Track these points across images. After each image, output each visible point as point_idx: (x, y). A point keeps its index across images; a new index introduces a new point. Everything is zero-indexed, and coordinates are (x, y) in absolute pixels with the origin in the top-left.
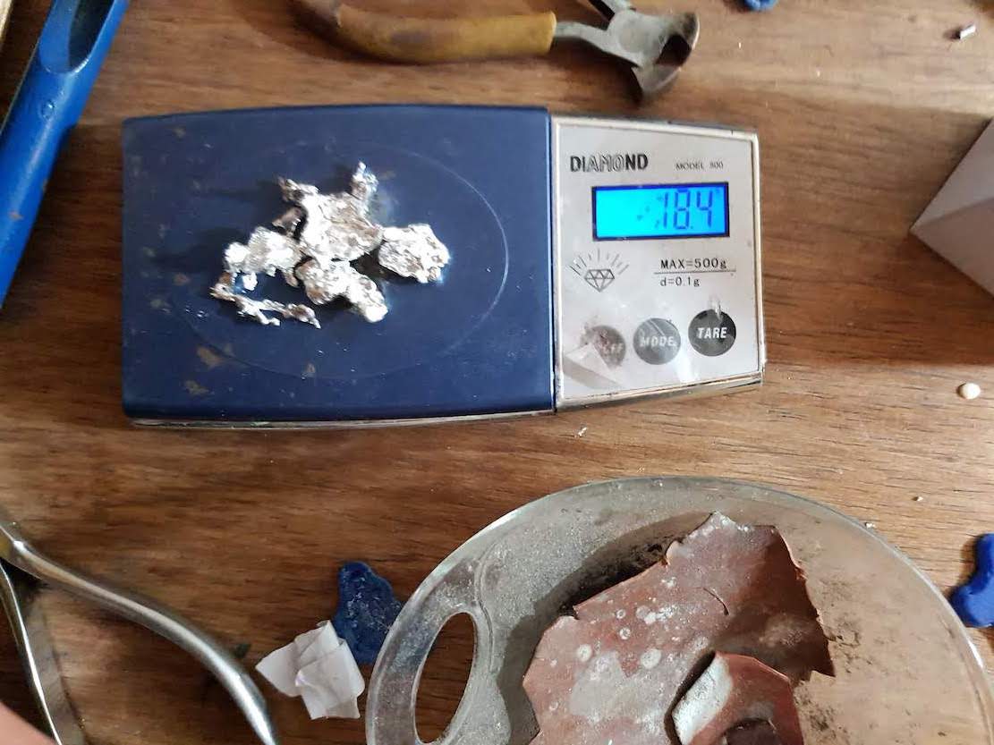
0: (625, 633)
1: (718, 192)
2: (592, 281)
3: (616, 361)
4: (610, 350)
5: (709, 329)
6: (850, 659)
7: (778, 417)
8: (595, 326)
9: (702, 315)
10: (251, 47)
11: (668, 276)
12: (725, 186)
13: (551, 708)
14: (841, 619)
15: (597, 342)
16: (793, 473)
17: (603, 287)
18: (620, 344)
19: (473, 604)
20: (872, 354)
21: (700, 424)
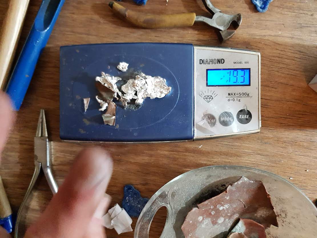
0: (213, 212)
1: (247, 71)
2: (206, 99)
3: (213, 125)
4: (211, 121)
5: (243, 115)
6: (283, 222)
7: (263, 144)
8: (206, 114)
9: (241, 111)
10: (99, 23)
11: (230, 98)
12: (249, 69)
13: (190, 235)
14: (281, 209)
15: (207, 119)
16: (268, 162)
17: (209, 102)
18: (215, 120)
19: (167, 203)
20: (294, 124)
21: (238, 145)
